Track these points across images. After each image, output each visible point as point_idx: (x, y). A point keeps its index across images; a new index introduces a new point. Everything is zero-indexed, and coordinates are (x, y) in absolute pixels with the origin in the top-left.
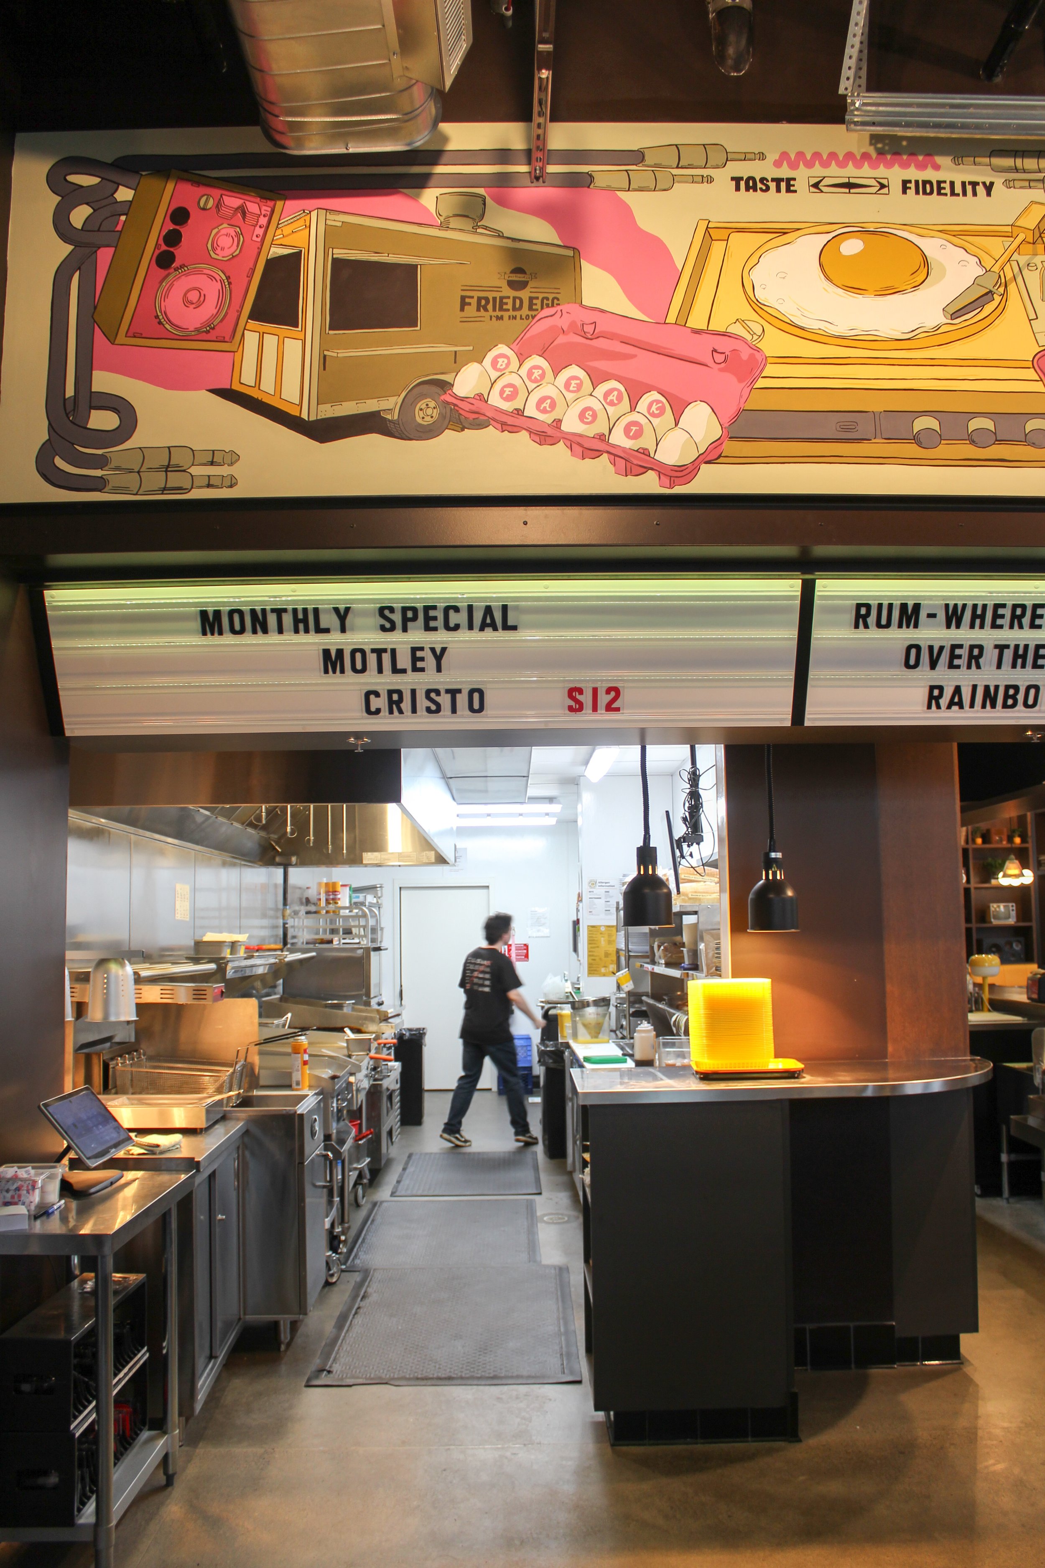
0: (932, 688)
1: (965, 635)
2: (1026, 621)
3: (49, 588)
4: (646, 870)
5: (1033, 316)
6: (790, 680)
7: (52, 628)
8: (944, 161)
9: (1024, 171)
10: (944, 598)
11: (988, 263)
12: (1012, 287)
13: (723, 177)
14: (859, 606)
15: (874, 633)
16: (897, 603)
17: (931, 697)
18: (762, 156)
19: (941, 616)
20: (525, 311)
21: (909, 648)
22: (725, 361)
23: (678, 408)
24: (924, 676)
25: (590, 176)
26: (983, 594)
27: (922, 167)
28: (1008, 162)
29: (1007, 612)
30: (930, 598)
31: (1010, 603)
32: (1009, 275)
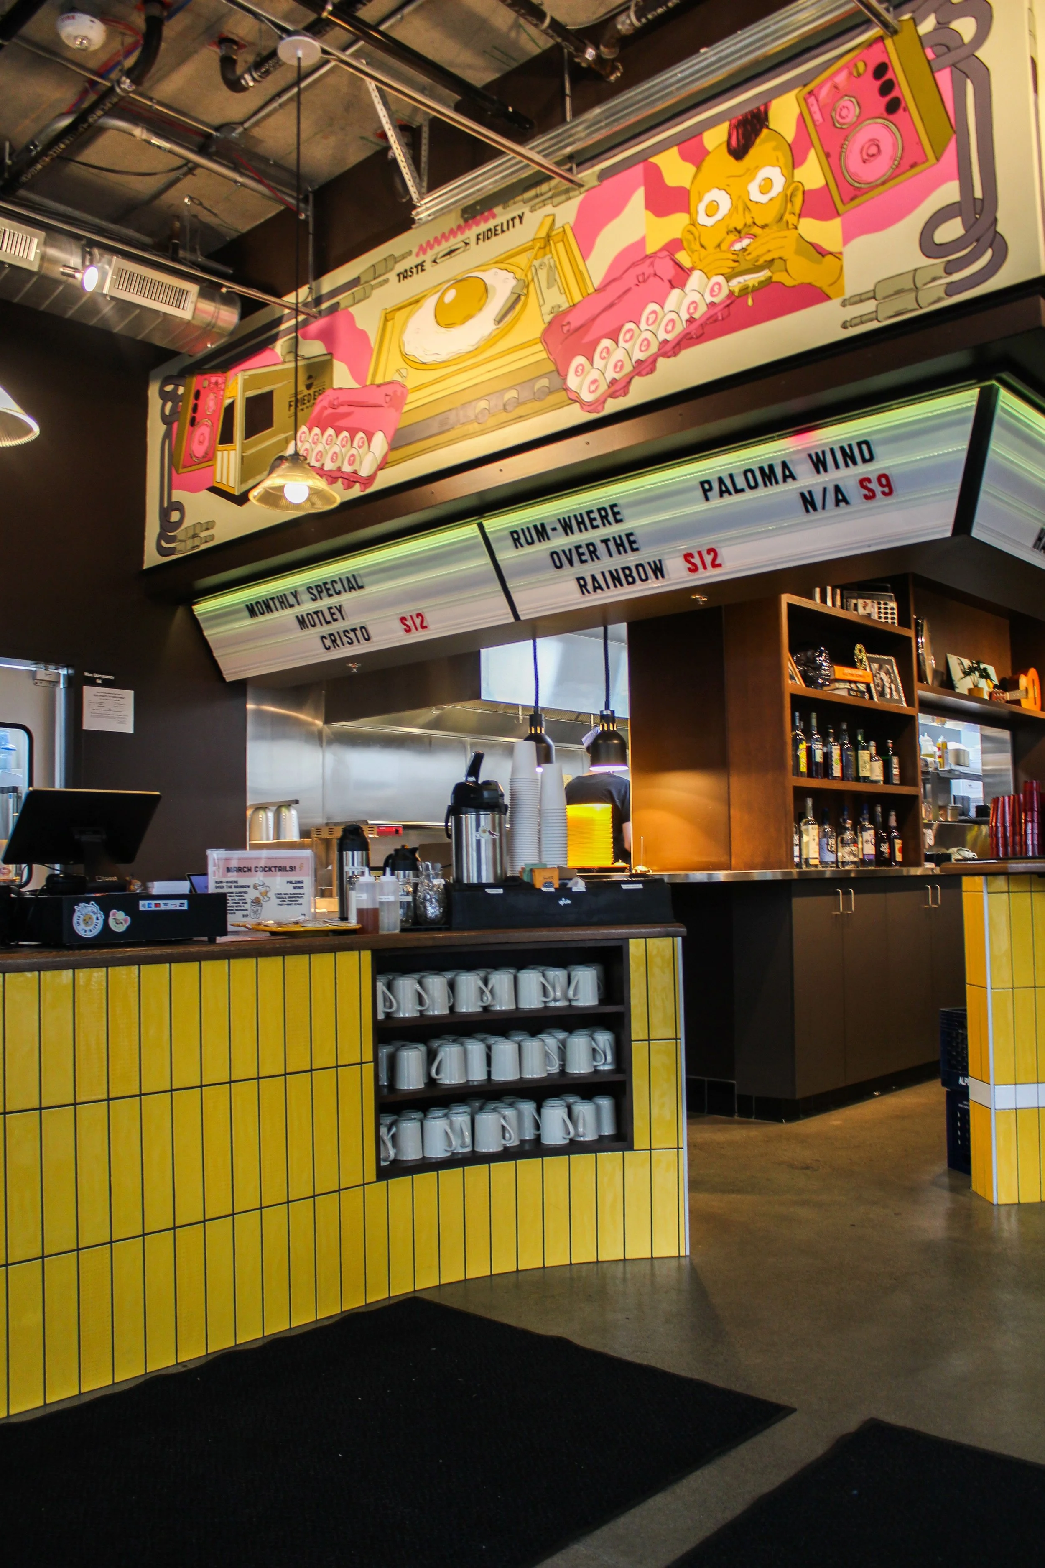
0: (578, 579)
1: (579, 538)
2: (611, 518)
3: (196, 603)
4: (536, 730)
5: (541, 302)
6: (499, 591)
7: (203, 625)
8: (498, 210)
9: (542, 195)
10: (554, 515)
11: (520, 274)
12: (531, 287)
13: (392, 276)
14: (512, 533)
15: (528, 550)
16: (531, 526)
17: (581, 586)
18: (410, 253)
19: (560, 528)
20: (312, 401)
21: (552, 554)
22: (391, 400)
23: (369, 436)
24: (570, 573)
25: (338, 304)
26: (574, 507)
27: (486, 220)
28: (531, 193)
29: (595, 515)
30: (547, 517)
31: (595, 509)
32: (530, 277)
